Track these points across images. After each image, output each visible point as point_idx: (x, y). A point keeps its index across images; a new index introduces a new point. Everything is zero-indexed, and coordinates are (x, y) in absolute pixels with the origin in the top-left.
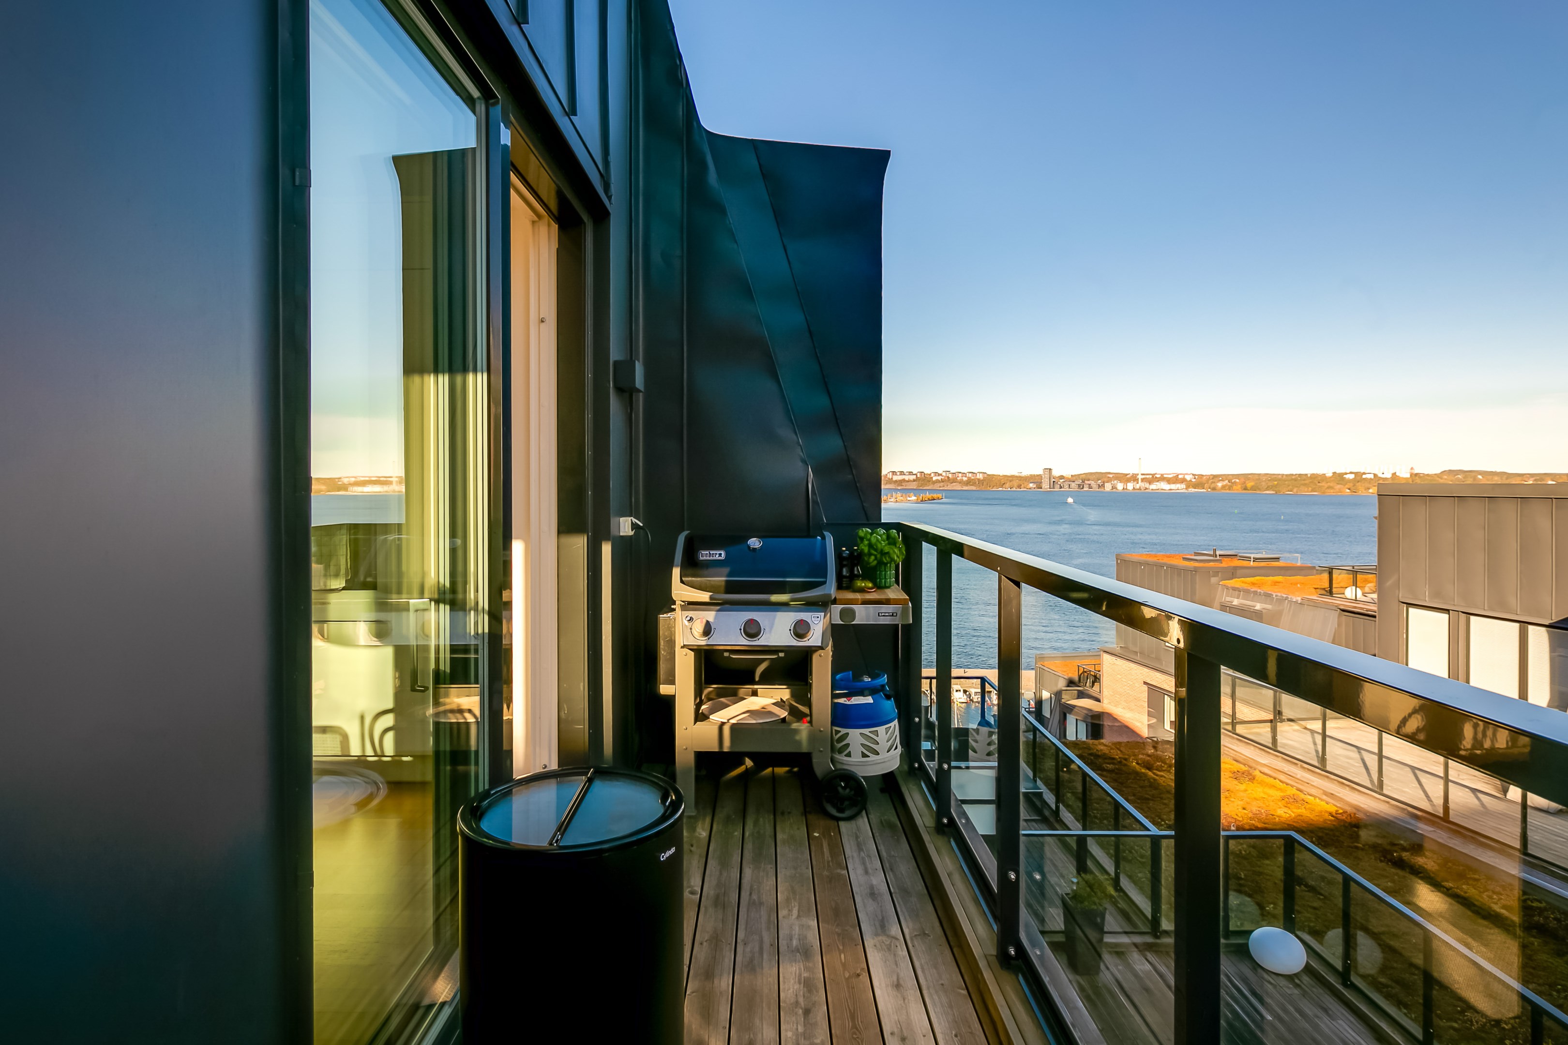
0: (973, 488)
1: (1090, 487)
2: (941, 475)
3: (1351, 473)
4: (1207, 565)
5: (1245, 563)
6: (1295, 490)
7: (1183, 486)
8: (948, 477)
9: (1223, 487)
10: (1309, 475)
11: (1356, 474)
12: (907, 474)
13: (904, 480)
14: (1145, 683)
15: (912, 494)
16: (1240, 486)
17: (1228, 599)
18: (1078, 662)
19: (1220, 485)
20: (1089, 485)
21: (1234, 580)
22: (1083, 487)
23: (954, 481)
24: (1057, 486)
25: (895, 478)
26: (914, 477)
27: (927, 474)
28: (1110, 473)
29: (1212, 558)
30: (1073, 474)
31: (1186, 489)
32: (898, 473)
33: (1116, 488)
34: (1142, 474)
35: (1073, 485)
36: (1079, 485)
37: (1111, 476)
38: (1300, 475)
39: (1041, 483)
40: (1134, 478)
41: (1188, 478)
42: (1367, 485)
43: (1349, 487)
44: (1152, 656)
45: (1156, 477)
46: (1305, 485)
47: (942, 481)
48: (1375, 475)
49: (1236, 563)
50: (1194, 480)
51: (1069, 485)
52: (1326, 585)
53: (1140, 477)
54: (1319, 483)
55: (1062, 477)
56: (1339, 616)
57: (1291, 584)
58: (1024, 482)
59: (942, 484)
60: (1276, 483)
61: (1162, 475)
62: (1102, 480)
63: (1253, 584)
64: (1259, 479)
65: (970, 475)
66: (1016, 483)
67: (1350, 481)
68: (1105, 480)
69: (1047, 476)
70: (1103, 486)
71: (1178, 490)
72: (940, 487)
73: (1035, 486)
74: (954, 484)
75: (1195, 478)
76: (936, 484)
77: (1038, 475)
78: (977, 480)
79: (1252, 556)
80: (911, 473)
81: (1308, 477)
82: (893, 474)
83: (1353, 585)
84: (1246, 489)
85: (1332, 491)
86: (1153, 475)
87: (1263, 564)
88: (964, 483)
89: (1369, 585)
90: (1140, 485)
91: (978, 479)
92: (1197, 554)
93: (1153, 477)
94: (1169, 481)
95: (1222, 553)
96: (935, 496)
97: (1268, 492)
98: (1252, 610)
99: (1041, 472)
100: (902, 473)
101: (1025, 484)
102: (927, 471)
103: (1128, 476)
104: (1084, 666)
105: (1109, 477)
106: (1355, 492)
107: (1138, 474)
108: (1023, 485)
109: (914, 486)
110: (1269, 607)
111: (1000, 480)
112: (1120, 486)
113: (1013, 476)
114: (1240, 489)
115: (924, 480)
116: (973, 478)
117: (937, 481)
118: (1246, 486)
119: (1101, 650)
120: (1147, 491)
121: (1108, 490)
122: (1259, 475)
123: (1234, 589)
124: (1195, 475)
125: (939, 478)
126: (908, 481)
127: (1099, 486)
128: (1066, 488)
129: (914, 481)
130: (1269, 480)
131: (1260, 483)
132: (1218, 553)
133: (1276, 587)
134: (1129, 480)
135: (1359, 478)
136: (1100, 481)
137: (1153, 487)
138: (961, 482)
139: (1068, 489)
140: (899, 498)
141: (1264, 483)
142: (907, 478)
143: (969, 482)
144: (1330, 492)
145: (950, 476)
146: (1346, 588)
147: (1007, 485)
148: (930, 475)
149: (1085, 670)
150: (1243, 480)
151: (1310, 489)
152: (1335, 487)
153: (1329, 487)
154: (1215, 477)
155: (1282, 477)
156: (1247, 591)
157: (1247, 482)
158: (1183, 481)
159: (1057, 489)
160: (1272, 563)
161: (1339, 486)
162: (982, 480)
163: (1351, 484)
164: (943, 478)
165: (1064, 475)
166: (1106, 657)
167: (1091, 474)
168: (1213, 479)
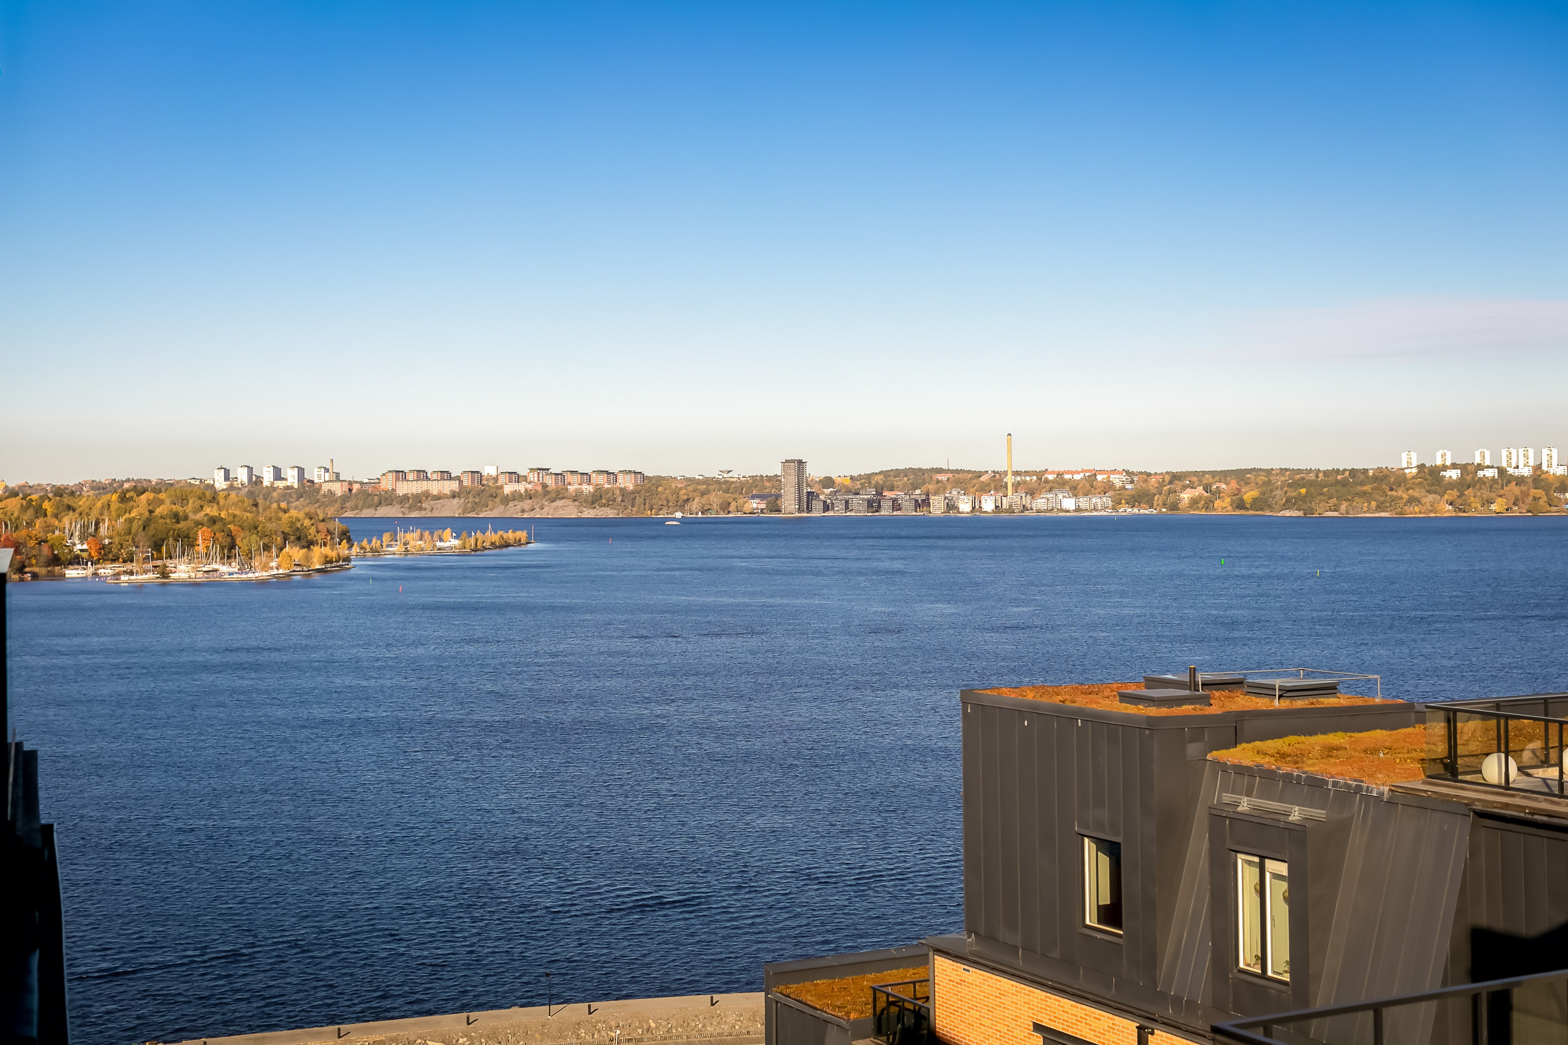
0: (610, 513)
1: (896, 505)
2: (525, 478)
3: (1454, 466)
4: (1176, 711)
5: (1261, 703)
6: (1344, 506)
7: (1107, 501)
8: (545, 486)
9: (1194, 502)
10: (1371, 473)
11: (1464, 468)
12: (435, 476)
13: (427, 495)
14: (1038, 1027)
15: (448, 531)
16: (1229, 500)
17: (1227, 797)
18: (869, 980)
19: (1186, 496)
20: (894, 501)
21: (1240, 747)
22: (879, 506)
23: (559, 495)
24: (817, 505)
25: (403, 489)
26: (454, 486)
27: (490, 478)
28: (940, 471)
29: (1186, 693)
30: (855, 474)
31: (1114, 508)
32: (410, 477)
33: (957, 508)
34: (1016, 473)
35: (855, 501)
36: (870, 503)
37: (943, 477)
38: (1353, 472)
39: (778, 497)
40: (997, 483)
41: (1117, 480)
42: (1486, 494)
43: (1450, 499)
44: (1051, 955)
45: (1047, 481)
46: (1363, 495)
47: (529, 496)
48: (1502, 471)
49: (1242, 702)
50: (1129, 486)
51: (847, 502)
52: (1441, 749)
53: (1010, 480)
54: (1391, 489)
55: (828, 482)
56: (1474, 827)
57: (1365, 751)
58: (737, 496)
59: (527, 504)
60: (1303, 491)
61: (1060, 474)
62: (924, 488)
63: (1283, 756)
64: (1270, 481)
65: (601, 480)
67: (1452, 485)
68: (931, 487)
69: (793, 479)
70: (926, 503)
71: (1095, 509)
72: (523, 511)
73: (763, 506)
74: (559, 503)
75: (1132, 482)
76: (511, 504)
77: (769, 478)
78: (617, 492)
79: (1278, 682)
80: (445, 475)
81: (1368, 477)
82: (397, 479)
83: (1499, 751)
84: (1241, 505)
85: (1417, 509)
86: (1040, 474)
87: (1300, 703)
88: (586, 501)
89: (1531, 746)
90: (1012, 499)
91: (621, 489)
92: (1152, 683)
93: (1040, 479)
94: (1074, 489)
95: (1209, 677)
96: (510, 536)
97: (1287, 513)
98: (1282, 825)
100: (422, 475)
101: (741, 501)
102: (489, 471)
103: (983, 478)
104: (889, 990)
105: (938, 481)
106: (1464, 511)
107: (1006, 475)
108: (733, 504)
109: (452, 508)
110: (1319, 813)
111: (676, 492)
112: (965, 506)
113: (707, 481)
114: (1230, 508)
115: (479, 493)
116: (607, 486)
117: (516, 496)
118: (1242, 500)
119: (930, 947)
120: (1026, 513)
121: (938, 512)
122: (1269, 472)
123: (1241, 770)
124: (1133, 473)
125: (521, 487)
126: (438, 498)
127: (917, 505)
128: (839, 510)
129: (454, 495)
130: (1289, 486)
131: (1272, 491)
132: (1200, 678)
133: (1333, 760)
134: (984, 489)
135: (1469, 478)
136: (918, 492)
137: (1040, 503)
139: (843, 513)
140: (412, 543)
141: (1278, 492)
142: (435, 488)
143: (597, 498)
144: (1414, 512)
145: (550, 481)
146: (1487, 755)
147: (695, 505)
148: (496, 479)
149: (891, 999)
150: (1234, 484)
151: (1374, 504)
152: (1424, 500)
153: (1412, 500)
154: (1175, 477)
155: (1317, 476)
156: (1268, 775)
157: (1243, 490)
158: (1108, 487)
159: (817, 512)
160: (1321, 700)
161: (1431, 497)
162: (633, 492)
163: (1455, 493)
164: (530, 487)
165: (834, 476)
166: (942, 965)
167: (897, 473)
168: (1171, 482)
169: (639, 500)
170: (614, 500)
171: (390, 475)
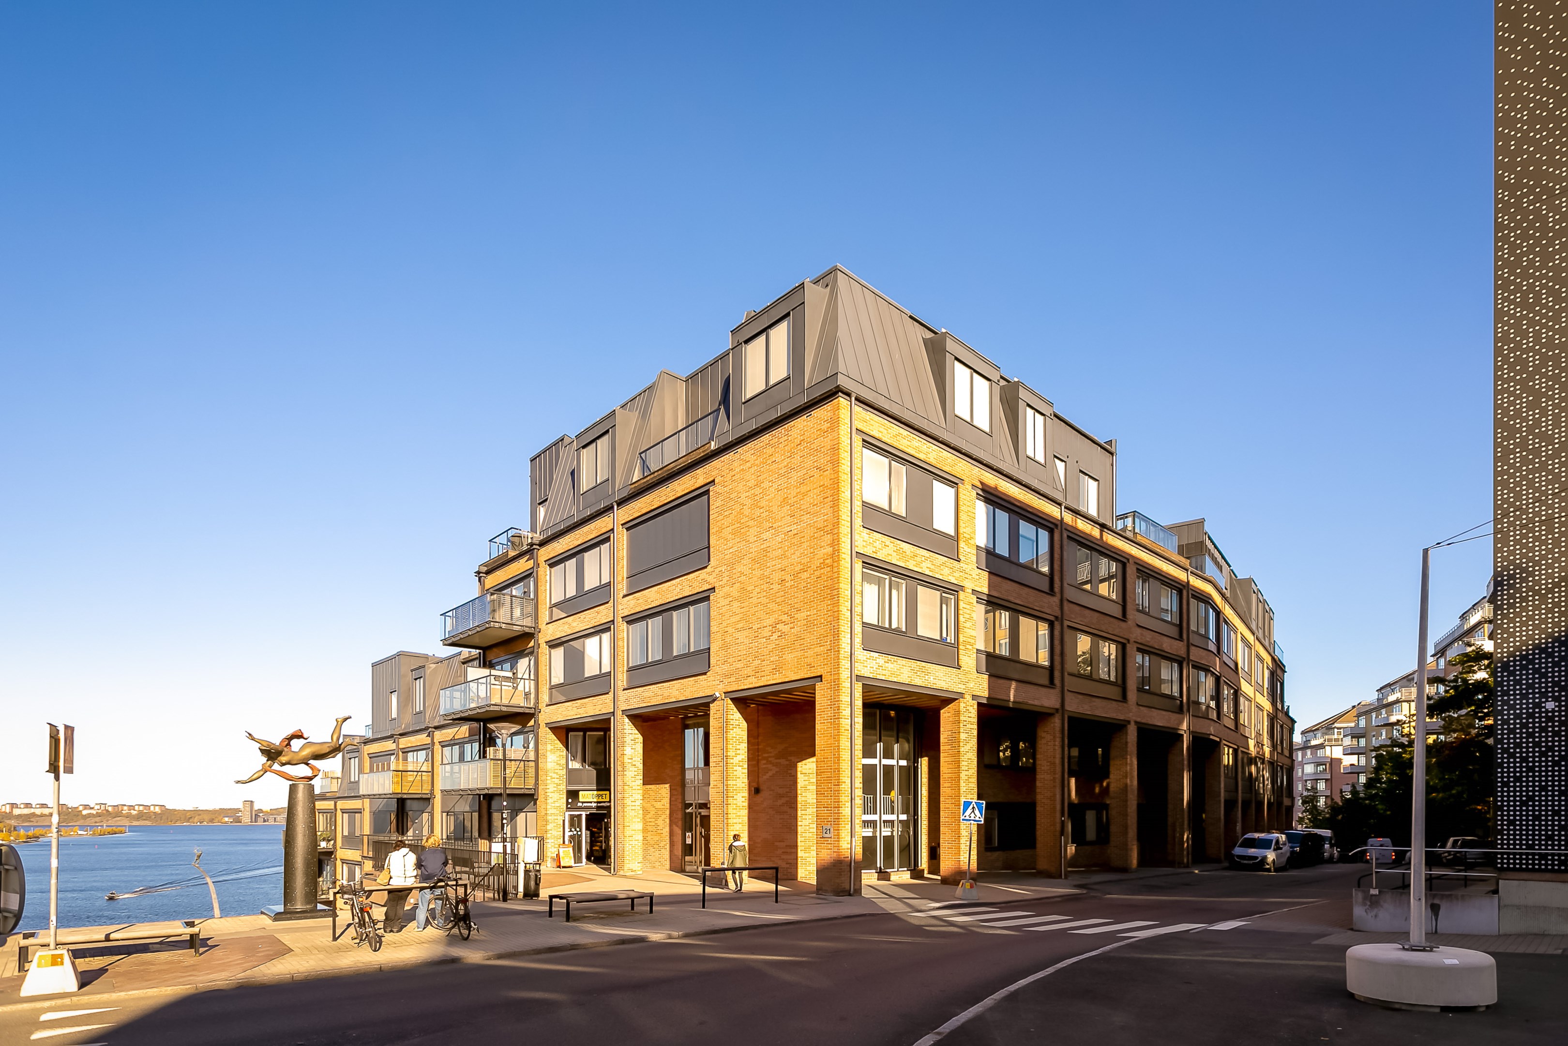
0: (148, 823)
2: (92, 808)
8: (107, 811)
12: (38, 806)
13: (33, 815)
24: (259, 820)
25: (16, 812)
35: (278, 818)
39: (240, 816)
47: (98, 815)
51: (273, 819)
55: (261, 811)
58: (218, 816)
59: (98, 819)
65: (141, 808)
66: (206, 817)
69: (248, 809)
72: (96, 822)
73: (232, 820)
74: (118, 818)
77: (236, 809)
78: (152, 814)
82: (13, 808)
88: (133, 818)
91: (154, 812)
99: (240, 806)
100: (28, 805)
108: (216, 819)
109: (52, 821)
111: (184, 815)
113: (201, 810)
115: (67, 814)
116: (145, 811)
117: (90, 816)
125: (93, 812)
126: (40, 816)
128: (271, 822)
129: (50, 815)
138: (128, 816)
139: (273, 823)
143: (140, 816)
145: (110, 809)
147: (196, 820)
148: (76, 808)
159: (260, 822)
162: (160, 814)
164: (98, 812)
169: (164, 818)
170: (150, 817)
171: (8, 806)
